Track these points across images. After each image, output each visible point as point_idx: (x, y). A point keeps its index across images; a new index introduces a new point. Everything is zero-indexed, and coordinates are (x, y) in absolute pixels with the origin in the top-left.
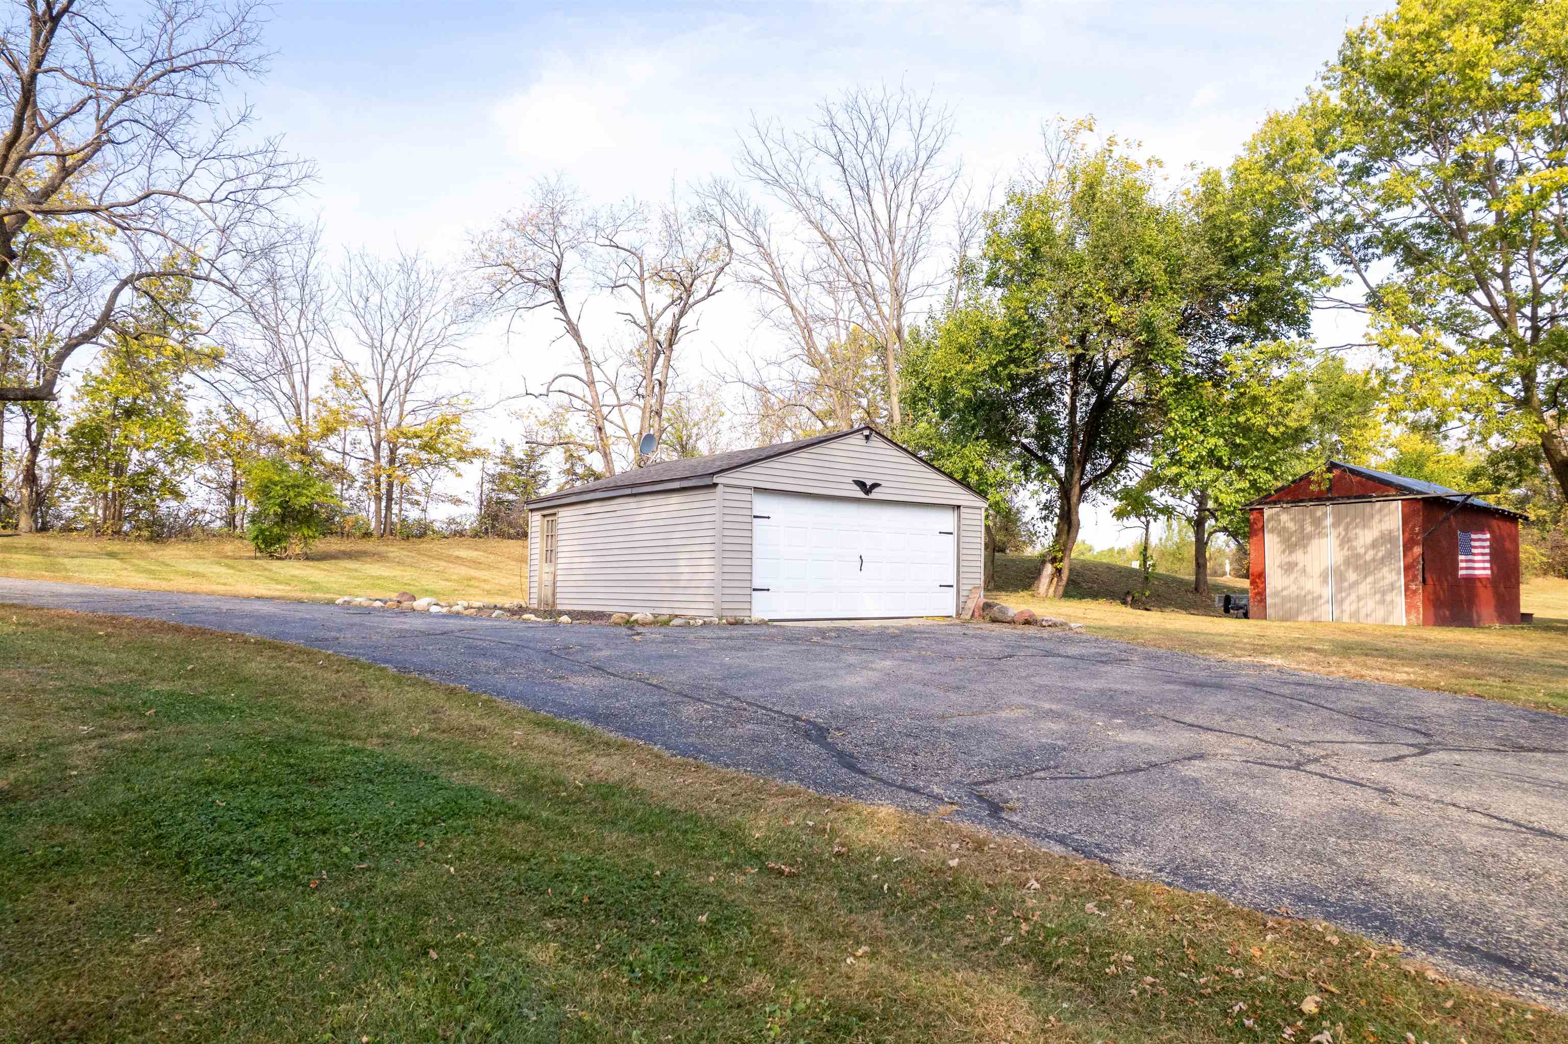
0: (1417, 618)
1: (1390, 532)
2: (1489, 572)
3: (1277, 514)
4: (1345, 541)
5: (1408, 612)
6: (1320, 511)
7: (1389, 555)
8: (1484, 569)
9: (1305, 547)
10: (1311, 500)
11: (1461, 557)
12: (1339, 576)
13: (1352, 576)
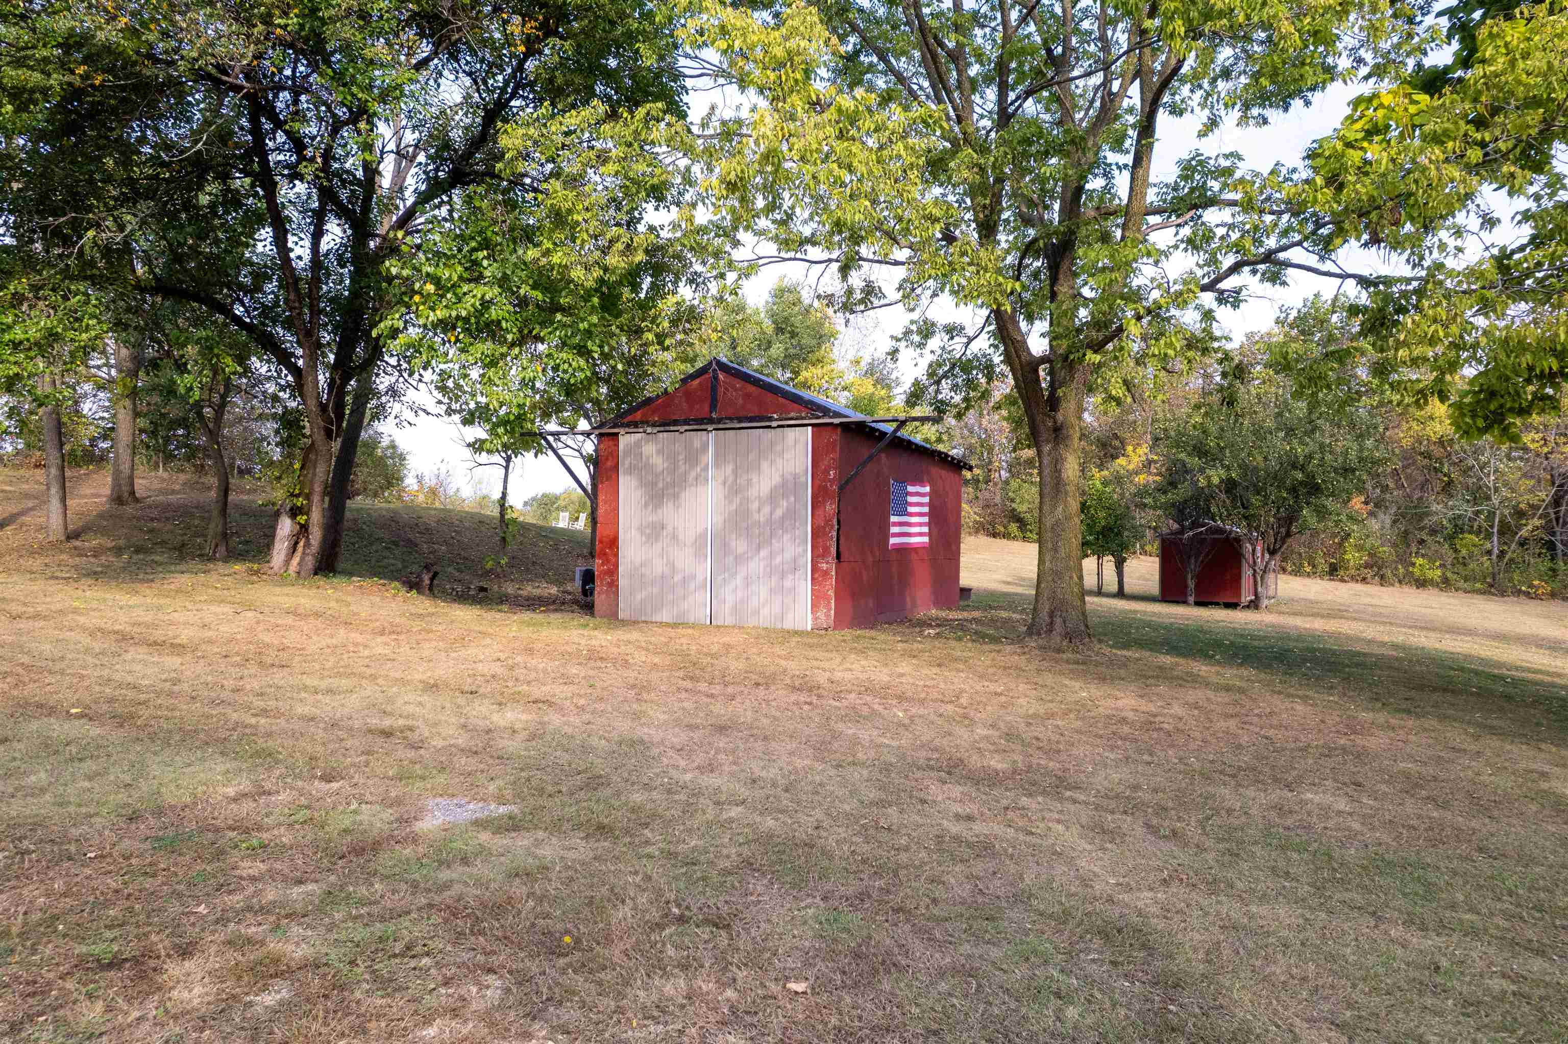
0: (827, 616)
1: (795, 476)
2: (926, 539)
3: (638, 444)
4: (734, 490)
5: (815, 606)
6: (697, 439)
7: (791, 515)
8: (921, 534)
9: (676, 497)
10: (686, 422)
11: (893, 519)
12: (722, 547)
13: (740, 546)
